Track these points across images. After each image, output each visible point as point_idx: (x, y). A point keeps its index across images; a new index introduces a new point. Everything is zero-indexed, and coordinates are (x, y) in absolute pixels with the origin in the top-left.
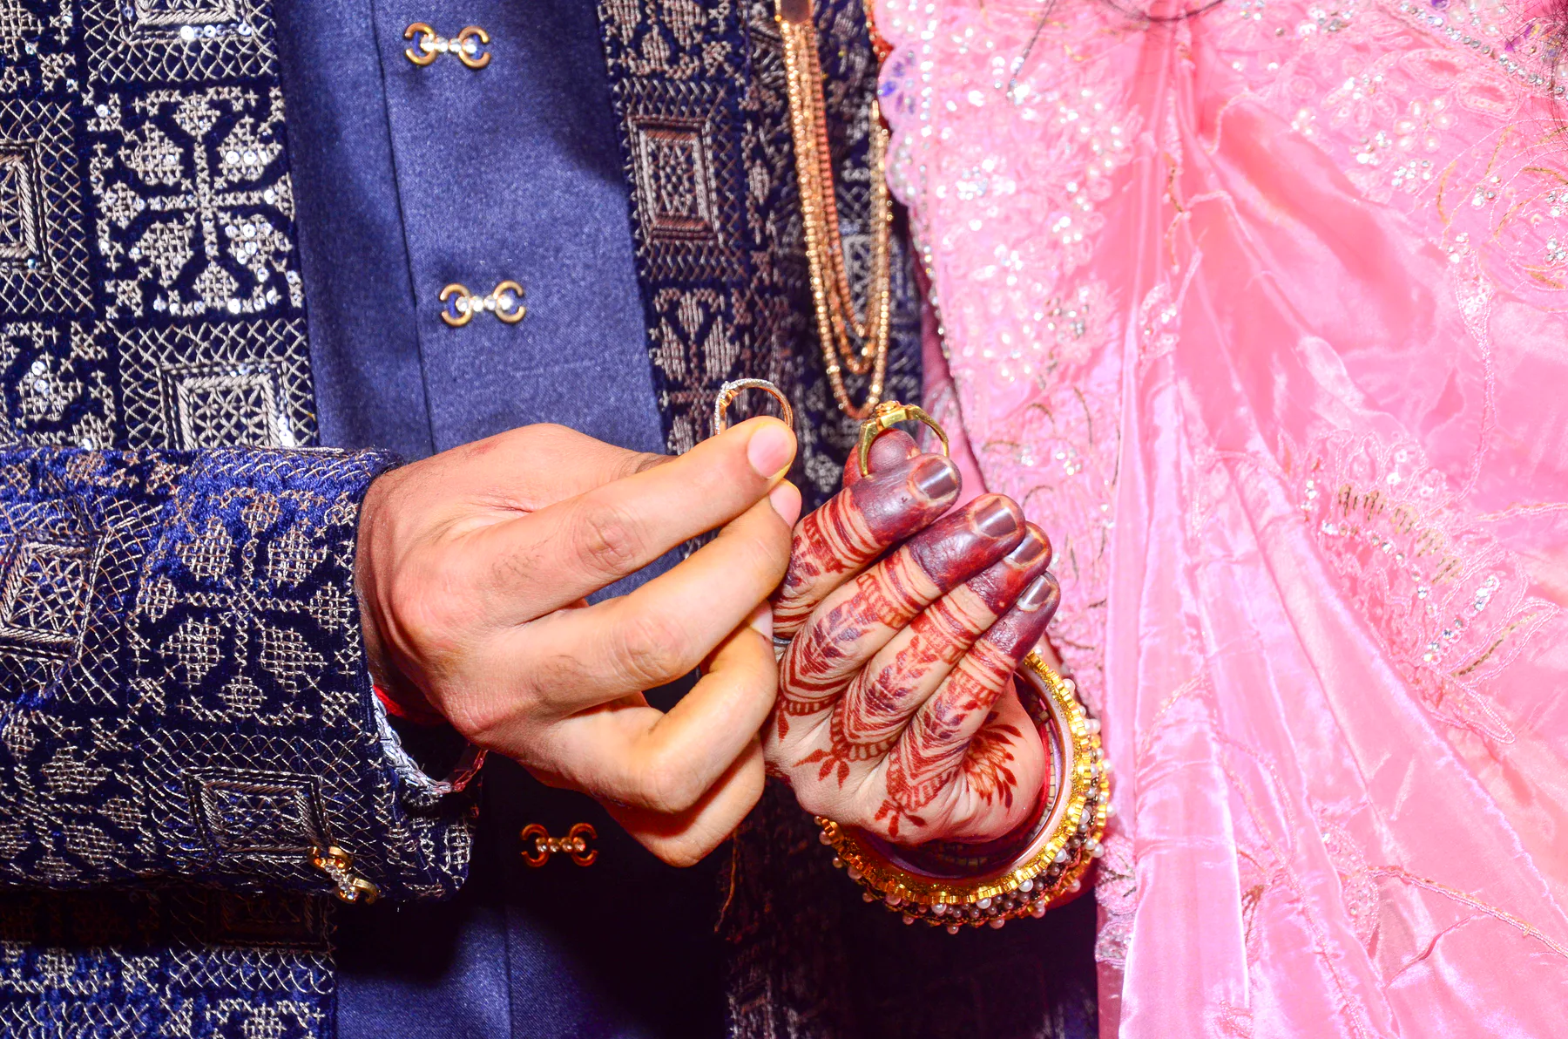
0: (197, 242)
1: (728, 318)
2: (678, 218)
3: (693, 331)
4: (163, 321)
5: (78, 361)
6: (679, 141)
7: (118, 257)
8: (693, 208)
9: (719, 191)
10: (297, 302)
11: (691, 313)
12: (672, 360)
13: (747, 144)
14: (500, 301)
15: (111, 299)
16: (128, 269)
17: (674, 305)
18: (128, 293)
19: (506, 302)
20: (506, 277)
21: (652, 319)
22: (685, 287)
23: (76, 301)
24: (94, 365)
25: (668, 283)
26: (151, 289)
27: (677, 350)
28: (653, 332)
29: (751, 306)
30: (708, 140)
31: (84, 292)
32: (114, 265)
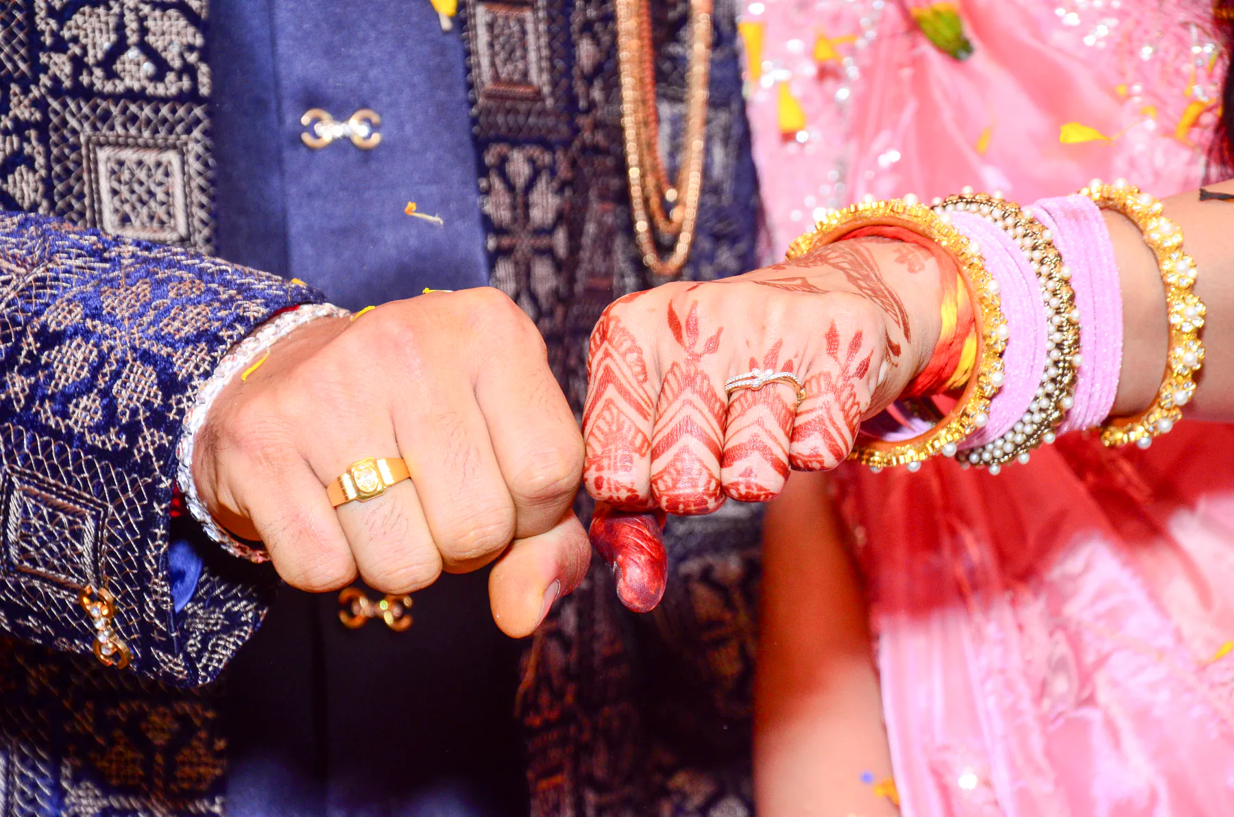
0: (120, 28)
1: (553, 172)
2: (511, 82)
3: (520, 182)
4: (87, 93)
5: (16, 120)
6: (515, 13)
7: (53, 33)
8: (525, 74)
9: (551, 59)
10: (204, 91)
11: (519, 166)
12: (498, 207)
13: (577, 20)
14: (356, 128)
15: (45, 68)
16: (60, 45)
17: (503, 160)
18: (60, 65)
19: (363, 130)
20: (365, 106)
21: (483, 171)
22: (515, 143)
23: (16, 68)
24: (28, 124)
25: (499, 139)
26: (79, 64)
27: (505, 199)
28: (483, 183)
29: (573, 164)
30: (541, 14)
31: (24, 59)
32: (48, 40)
